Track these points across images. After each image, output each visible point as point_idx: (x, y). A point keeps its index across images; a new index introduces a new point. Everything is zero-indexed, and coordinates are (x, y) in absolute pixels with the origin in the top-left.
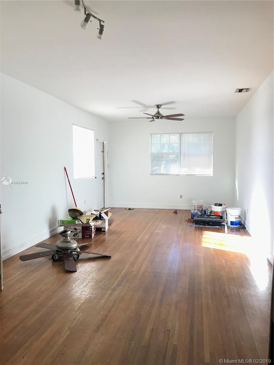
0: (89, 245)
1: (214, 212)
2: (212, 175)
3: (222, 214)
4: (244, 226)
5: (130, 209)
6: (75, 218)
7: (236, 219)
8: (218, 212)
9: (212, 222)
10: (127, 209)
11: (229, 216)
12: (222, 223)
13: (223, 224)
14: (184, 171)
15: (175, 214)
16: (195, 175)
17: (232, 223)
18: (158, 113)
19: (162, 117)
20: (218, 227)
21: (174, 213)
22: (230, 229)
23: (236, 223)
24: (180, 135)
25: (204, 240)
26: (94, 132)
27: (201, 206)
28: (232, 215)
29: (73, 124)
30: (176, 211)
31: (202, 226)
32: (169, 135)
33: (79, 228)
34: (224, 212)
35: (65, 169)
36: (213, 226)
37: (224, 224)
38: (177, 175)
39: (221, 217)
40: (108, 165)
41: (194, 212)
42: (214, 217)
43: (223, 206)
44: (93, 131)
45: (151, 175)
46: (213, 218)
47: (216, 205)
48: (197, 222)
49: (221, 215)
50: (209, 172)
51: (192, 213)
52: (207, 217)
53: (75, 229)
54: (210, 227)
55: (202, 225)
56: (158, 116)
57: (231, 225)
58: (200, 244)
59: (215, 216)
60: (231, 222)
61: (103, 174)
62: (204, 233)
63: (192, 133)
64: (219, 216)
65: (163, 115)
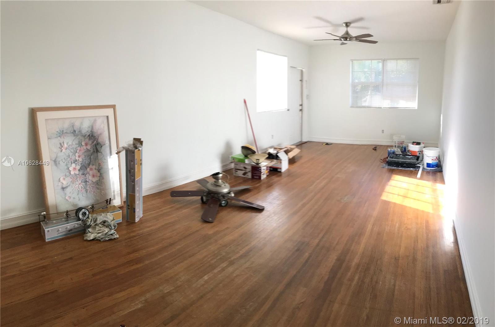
0: (251, 188)
1: (411, 152)
2: (416, 108)
3: (420, 154)
4: (442, 169)
5: (327, 144)
6: (246, 156)
7: (433, 161)
8: (416, 151)
9: (405, 163)
10: (324, 144)
11: (425, 157)
12: (416, 165)
13: (418, 165)
14: (386, 104)
15: (374, 151)
16: (398, 108)
17: (429, 165)
18: (347, 33)
19: (351, 38)
20: (412, 169)
21: (373, 149)
22: (425, 172)
23: (432, 165)
24: (383, 61)
25: (388, 188)
26: (288, 58)
27: (402, 143)
28: (430, 156)
29: (258, 50)
30: (375, 147)
31: (395, 168)
32: (370, 61)
33: (249, 168)
34: (421, 152)
35: (245, 102)
36: (407, 168)
37: (420, 165)
38: (378, 108)
39: (418, 158)
40: (307, 96)
41: (391, 150)
42: (410, 157)
43: (422, 145)
44: (286, 58)
45: (352, 107)
46: (409, 160)
47: (413, 143)
48: (390, 164)
49: (418, 154)
50: (413, 105)
51: (389, 151)
52: (402, 157)
53: (245, 168)
54: (404, 169)
55: (395, 166)
56: (346, 37)
57: (427, 167)
58: (381, 195)
59: (412, 156)
60: (427, 164)
61: (301, 105)
62: (392, 178)
63: (397, 59)
64: (416, 156)
65: (352, 36)
